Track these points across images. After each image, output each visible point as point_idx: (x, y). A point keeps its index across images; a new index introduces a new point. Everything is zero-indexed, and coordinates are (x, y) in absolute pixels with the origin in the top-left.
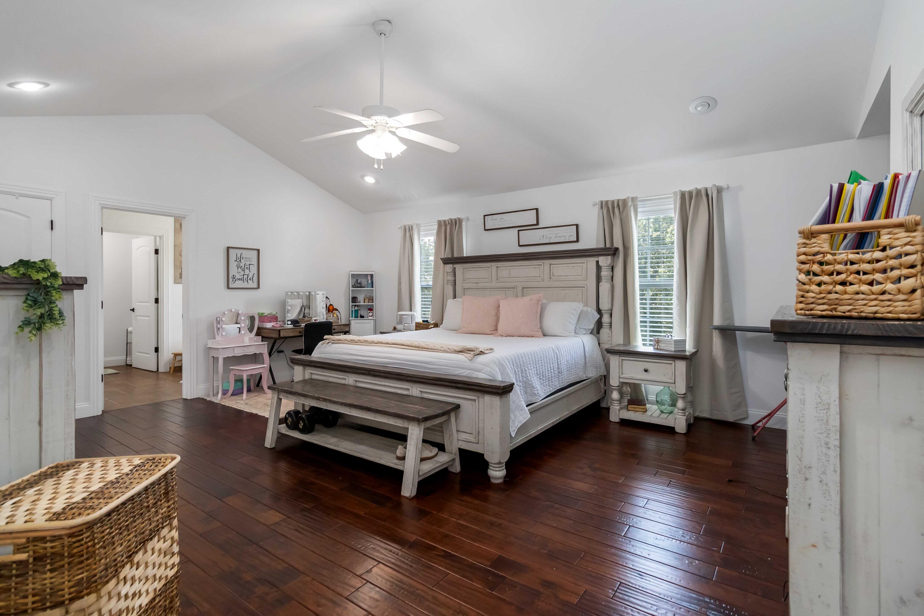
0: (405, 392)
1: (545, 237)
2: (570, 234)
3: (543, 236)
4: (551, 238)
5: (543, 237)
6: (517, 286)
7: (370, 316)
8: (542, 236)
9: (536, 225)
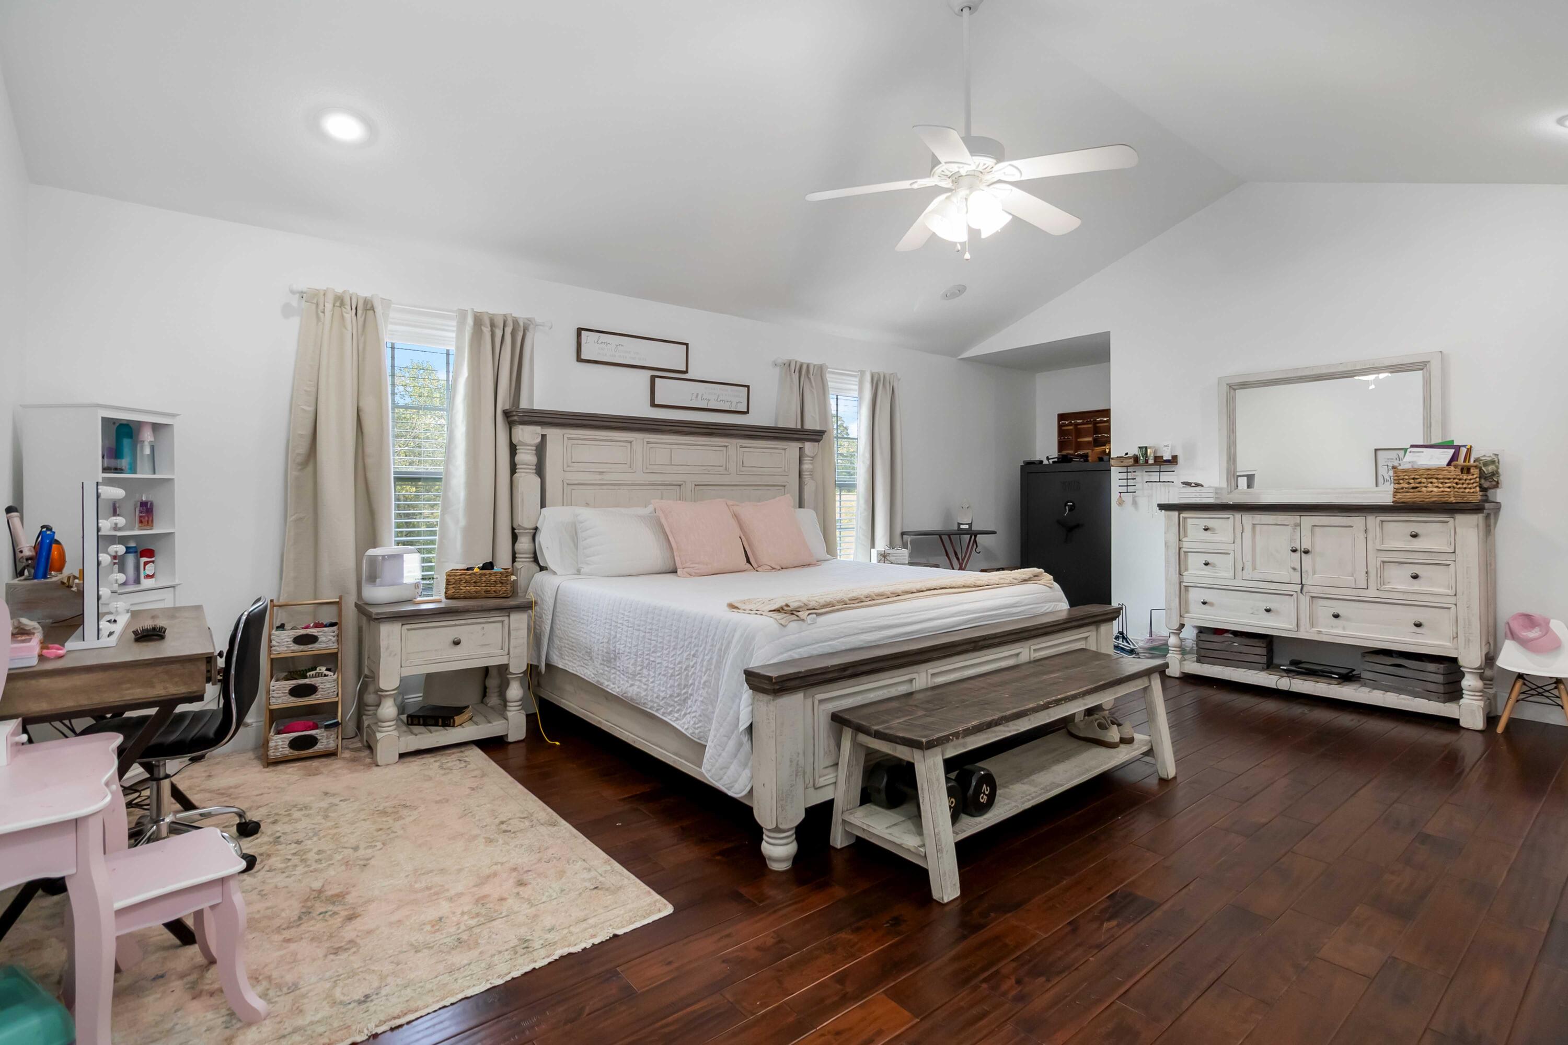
0: (1011, 662)
1: (699, 397)
2: (735, 399)
3: (698, 394)
4: (709, 400)
5: (697, 397)
6: (685, 482)
7: (148, 576)
8: (694, 396)
9: (680, 374)
